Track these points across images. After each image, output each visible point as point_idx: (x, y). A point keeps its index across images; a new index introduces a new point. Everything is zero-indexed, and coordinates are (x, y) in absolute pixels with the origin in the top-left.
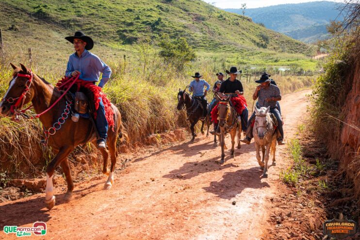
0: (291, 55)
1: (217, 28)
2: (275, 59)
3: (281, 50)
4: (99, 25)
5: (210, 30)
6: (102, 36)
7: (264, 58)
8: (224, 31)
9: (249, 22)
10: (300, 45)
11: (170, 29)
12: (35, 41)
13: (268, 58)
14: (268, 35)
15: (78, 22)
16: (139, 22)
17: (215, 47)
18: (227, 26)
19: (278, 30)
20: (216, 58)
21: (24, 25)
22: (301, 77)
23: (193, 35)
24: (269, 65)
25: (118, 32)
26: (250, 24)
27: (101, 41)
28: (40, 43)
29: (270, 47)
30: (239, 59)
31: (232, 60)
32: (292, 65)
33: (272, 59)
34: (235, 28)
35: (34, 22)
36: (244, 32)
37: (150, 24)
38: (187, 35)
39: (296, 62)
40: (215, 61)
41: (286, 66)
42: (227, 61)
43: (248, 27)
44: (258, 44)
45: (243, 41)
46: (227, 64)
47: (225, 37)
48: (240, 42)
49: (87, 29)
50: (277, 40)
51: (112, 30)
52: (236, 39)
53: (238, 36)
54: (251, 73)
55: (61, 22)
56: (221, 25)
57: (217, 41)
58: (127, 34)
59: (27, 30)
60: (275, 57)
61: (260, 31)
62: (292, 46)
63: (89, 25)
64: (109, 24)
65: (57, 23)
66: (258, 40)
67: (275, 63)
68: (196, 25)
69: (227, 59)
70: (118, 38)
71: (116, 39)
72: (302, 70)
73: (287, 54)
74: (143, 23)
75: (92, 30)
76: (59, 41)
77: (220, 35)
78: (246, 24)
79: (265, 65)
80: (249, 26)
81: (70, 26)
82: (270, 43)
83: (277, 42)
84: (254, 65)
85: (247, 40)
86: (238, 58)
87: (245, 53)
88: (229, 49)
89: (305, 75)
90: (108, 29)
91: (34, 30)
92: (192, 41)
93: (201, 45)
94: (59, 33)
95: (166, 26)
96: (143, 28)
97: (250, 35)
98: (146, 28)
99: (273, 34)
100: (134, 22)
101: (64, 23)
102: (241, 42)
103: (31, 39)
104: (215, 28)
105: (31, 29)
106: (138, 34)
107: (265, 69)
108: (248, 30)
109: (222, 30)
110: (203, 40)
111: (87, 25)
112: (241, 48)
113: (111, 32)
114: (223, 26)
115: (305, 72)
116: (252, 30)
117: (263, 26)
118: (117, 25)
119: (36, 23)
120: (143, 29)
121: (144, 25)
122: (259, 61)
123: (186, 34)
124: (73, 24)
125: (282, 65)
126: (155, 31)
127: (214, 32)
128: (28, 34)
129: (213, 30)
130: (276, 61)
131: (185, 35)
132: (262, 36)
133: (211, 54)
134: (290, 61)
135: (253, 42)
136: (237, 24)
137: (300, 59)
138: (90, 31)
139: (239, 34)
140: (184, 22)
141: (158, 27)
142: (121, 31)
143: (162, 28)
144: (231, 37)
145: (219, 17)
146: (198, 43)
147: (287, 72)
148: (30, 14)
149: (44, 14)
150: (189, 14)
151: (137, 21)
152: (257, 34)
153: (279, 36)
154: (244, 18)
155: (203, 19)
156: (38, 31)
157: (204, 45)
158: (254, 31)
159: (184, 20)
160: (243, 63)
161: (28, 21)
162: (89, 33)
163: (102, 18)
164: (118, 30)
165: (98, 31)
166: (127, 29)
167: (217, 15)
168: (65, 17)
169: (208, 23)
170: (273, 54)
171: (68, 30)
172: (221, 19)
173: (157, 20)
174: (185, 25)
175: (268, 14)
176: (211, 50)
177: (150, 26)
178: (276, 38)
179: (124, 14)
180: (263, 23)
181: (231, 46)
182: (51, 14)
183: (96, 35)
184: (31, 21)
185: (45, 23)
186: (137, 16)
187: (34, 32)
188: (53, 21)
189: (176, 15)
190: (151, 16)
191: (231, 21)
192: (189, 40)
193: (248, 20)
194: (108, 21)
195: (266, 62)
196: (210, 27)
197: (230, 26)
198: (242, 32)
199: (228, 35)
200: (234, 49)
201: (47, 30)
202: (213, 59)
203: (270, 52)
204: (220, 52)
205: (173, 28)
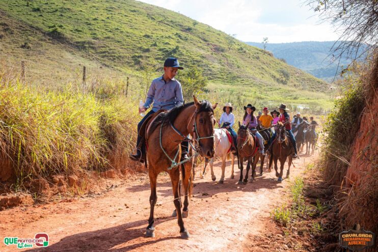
0: (311, 93)
1: (236, 61)
2: (295, 96)
3: (301, 87)
4: (114, 49)
5: (229, 62)
6: (116, 60)
7: (284, 94)
8: (243, 64)
9: (270, 57)
10: (322, 83)
11: (187, 58)
12: (47, 60)
13: (287, 94)
14: (289, 71)
15: (92, 44)
16: (155, 49)
17: (233, 79)
18: (246, 59)
19: (300, 67)
20: (232, 91)
21: (38, 43)
22: (319, 116)
23: (211, 66)
24: (287, 102)
25: (132, 57)
26: (271, 59)
27: (115, 66)
28: (52, 62)
29: (290, 84)
30: (257, 94)
31: (250, 94)
32: (312, 104)
33: (291, 96)
34: (255, 61)
35: (48, 41)
36: (264, 66)
37: (167, 51)
38: (204, 66)
39: (317, 101)
40: (231, 94)
41: (305, 104)
42: (244, 95)
43: (268, 62)
44: (278, 80)
45: (262, 75)
46: (242, 98)
47: (244, 70)
48: (259, 77)
49: (101, 53)
50: (298, 77)
52: (255, 73)
53: (258, 70)
55: (75, 44)
56: (241, 57)
57: (235, 74)
58: (143, 61)
59: (40, 49)
60: (294, 94)
61: (281, 67)
62: (314, 84)
63: (103, 49)
64: (125, 49)
65: (71, 44)
66: (278, 76)
67: (294, 101)
68: (215, 56)
69: (244, 93)
70: (133, 64)
71: (131, 64)
72: (321, 109)
73: (307, 92)
74: (160, 50)
75: (107, 54)
76: (71, 63)
77: (238, 67)
78: (266, 58)
80: (270, 61)
81: (84, 48)
82: (291, 79)
83: (298, 78)
84: (272, 101)
85: (267, 75)
86: (255, 92)
87: (263, 88)
88: (247, 83)
89: (324, 115)
90: (123, 53)
91: (47, 49)
92: (210, 72)
93: (219, 77)
94: (73, 54)
95: (183, 55)
97: (270, 70)
98: (163, 55)
99: (294, 71)
100: (151, 48)
101: (79, 44)
102: (260, 76)
103: (42, 59)
104: (234, 60)
105: (44, 48)
106: (154, 61)
108: (268, 65)
109: (241, 62)
110: (222, 71)
111: (102, 48)
112: (260, 83)
113: (126, 56)
114: (243, 59)
115: (324, 112)
116: (272, 65)
117: (284, 62)
118: (133, 50)
119: (50, 43)
120: (159, 56)
121: (160, 52)
122: (278, 97)
123: (204, 64)
124: (87, 46)
125: (302, 103)
127: (233, 64)
128: (40, 53)
129: (232, 62)
130: (295, 98)
131: (202, 66)
132: (283, 72)
133: (228, 86)
134: (310, 99)
135: (272, 77)
136: (258, 58)
137: (320, 98)
138: (104, 54)
140: (202, 52)
141: (175, 55)
142: (136, 56)
143: (179, 57)
144: (250, 71)
145: (239, 50)
146: (216, 74)
147: (306, 110)
148: (44, 33)
149: (59, 33)
150: (208, 44)
151: (153, 47)
152: (278, 69)
153: (301, 73)
154: (265, 53)
155: (222, 51)
156: (51, 50)
157: (221, 77)
158: (274, 66)
159: (202, 50)
160: (261, 98)
161: (42, 40)
162: (103, 57)
163: (118, 42)
164: (133, 55)
165: (113, 55)
166: (142, 55)
167: (237, 47)
168: (79, 39)
169: (227, 55)
170: (292, 91)
171: (82, 53)
172: (241, 51)
173: (175, 48)
174: (204, 56)
175: (290, 50)
176: (228, 82)
177: (167, 53)
178: (297, 75)
179: (141, 39)
180: (284, 59)
181: (249, 80)
182: (66, 34)
183: (110, 59)
184: (45, 40)
185: (59, 43)
186: (154, 43)
187: (47, 52)
188: (68, 42)
189: (195, 45)
190: (169, 44)
191: (252, 54)
192: (206, 71)
193: (269, 54)
194: (124, 45)
195: (285, 99)
196: (229, 59)
197: (250, 59)
198: (262, 66)
199: (247, 68)
200: (252, 83)
201: (60, 51)
202: (229, 92)
203: (290, 88)
204: (237, 85)
205: (190, 57)
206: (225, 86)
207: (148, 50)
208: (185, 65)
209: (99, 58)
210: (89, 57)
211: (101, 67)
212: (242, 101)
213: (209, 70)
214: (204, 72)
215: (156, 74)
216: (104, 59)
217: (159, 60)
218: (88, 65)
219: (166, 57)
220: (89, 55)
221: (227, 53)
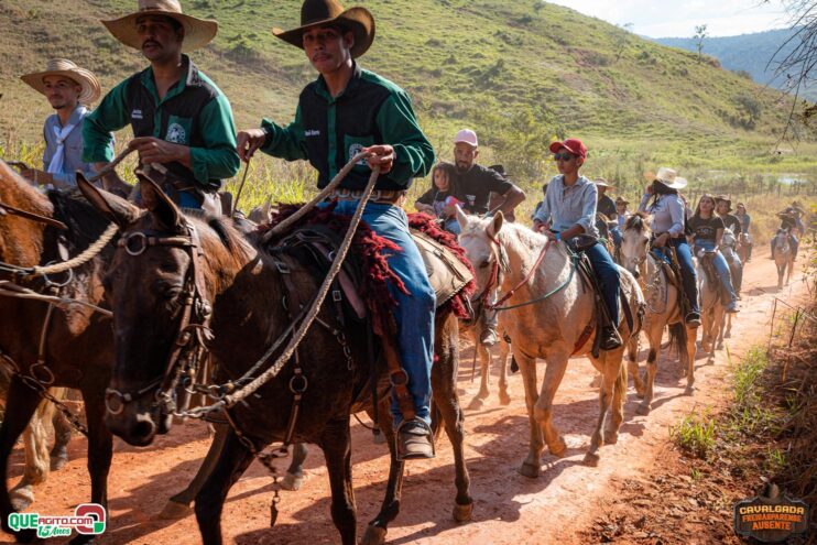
1: (634, 84)
2: (772, 157)
3: (789, 133)
5: (618, 87)
7: (744, 153)
8: (650, 89)
9: (714, 70)
11: (523, 85)
13: (754, 153)
14: (759, 99)
16: (454, 69)
17: (628, 125)
18: (658, 77)
20: (626, 153)
23: (576, 99)
24: (755, 171)
26: (716, 72)
29: (763, 128)
30: (683, 155)
31: (666, 158)
32: (815, 171)
33: (759, 156)
34: (678, 82)
35: (228, 70)
36: (700, 92)
37: (478, 73)
38: (562, 99)
40: (623, 159)
41: (797, 172)
42: (654, 160)
43: (709, 81)
44: (732, 120)
45: (696, 112)
47: (652, 104)
48: (688, 116)
50: (781, 110)
52: (678, 107)
53: (684, 101)
54: (708, 189)
55: (283, 70)
56: (644, 76)
57: (633, 112)
60: (773, 151)
61: (739, 90)
65: (275, 72)
66: (732, 111)
67: (772, 166)
68: (583, 75)
69: (653, 155)
73: (802, 145)
74: (463, 71)
76: (277, 112)
77: (639, 98)
78: (704, 72)
79: (745, 170)
80: (713, 78)
82: (764, 117)
83: (780, 114)
84: (719, 169)
85: (706, 112)
86: (680, 152)
87: (699, 141)
88: (658, 132)
92: (574, 113)
93: (595, 121)
94: (279, 93)
95: (514, 79)
96: (461, 82)
97: (713, 100)
98: (471, 81)
99: (772, 97)
100: (443, 69)
101: (290, 72)
102: (691, 115)
104: (628, 83)
106: (451, 97)
107: (742, 179)
108: (709, 87)
109: (645, 86)
110: (602, 106)
112: (689, 130)
114: (647, 77)
116: (719, 87)
117: (747, 78)
118: (404, 75)
119: (232, 73)
120: (462, 85)
121: (464, 76)
122: (732, 161)
123: (558, 96)
125: (789, 171)
126: (489, 90)
127: (627, 91)
129: (624, 88)
130: (774, 161)
131: (557, 100)
132: (744, 102)
133: (618, 141)
134: (810, 160)
135: (719, 116)
136: (684, 73)
139: (688, 97)
140: (556, 69)
141: (497, 81)
143: (505, 84)
144: (666, 104)
145: (640, 58)
146: (588, 117)
147: (796, 187)
148: (219, 53)
149: (250, 52)
150: (569, 51)
151: (448, 66)
152: (731, 97)
153: (788, 102)
154: (700, 60)
155: (603, 62)
156: (234, 88)
157: (601, 122)
158: (723, 89)
159: (556, 66)
160: (694, 165)
161: (215, 68)
163: (373, 60)
166: (425, 84)
167: (635, 52)
168: (292, 60)
169: (614, 71)
170: (767, 144)
171: (298, 88)
172: (644, 61)
173: (495, 64)
174: (561, 77)
175: (763, 49)
176: (616, 132)
177: (477, 77)
178: (780, 105)
179: (421, 51)
180: (747, 72)
181: (665, 124)
182: (263, 52)
184: (221, 68)
185: (249, 72)
186: (449, 56)
188: (267, 68)
189: (539, 53)
190: (482, 57)
191: (669, 66)
192: (567, 111)
193: (711, 63)
194: (384, 66)
195: (750, 163)
196: (616, 80)
197: (666, 77)
198: (695, 92)
199: (660, 99)
200: (672, 132)
201: (253, 88)
202: (619, 155)
203: (761, 139)
204: (638, 138)
205: (530, 82)
206: (610, 141)
207: (436, 74)
208: (520, 100)
213: (573, 108)
214: (561, 112)
215: (456, 124)
217: (461, 94)
219: (477, 85)
221: (612, 69)
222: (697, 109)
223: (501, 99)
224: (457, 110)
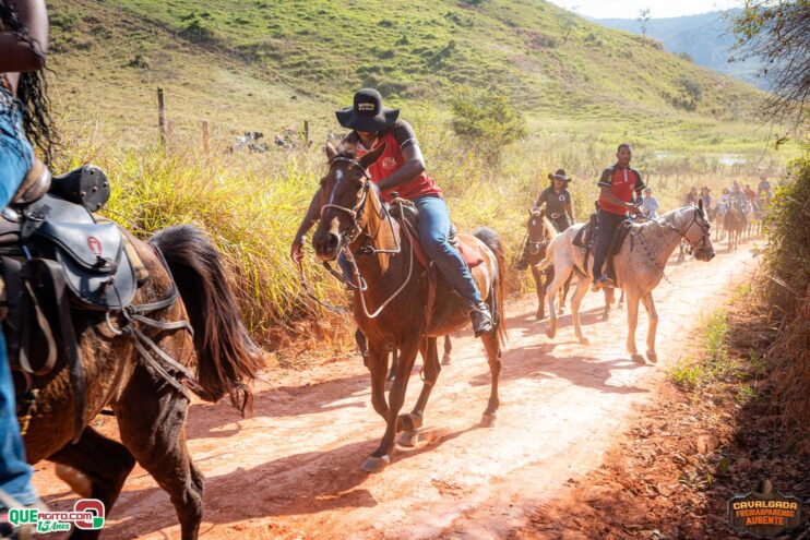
0: (751, 127)
1: (581, 66)
2: (711, 139)
3: (729, 115)
4: (319, 57)
5: (566, 68)
6: (324, 81)
7: (688, 133)
8: (597, 71)
9: (657, 52)
11: (474, 66)
12: (182, 89)
13: (696, 134)
14: (700, 81)
15: (273, 49)
16: (406, 50)
17: (577, 106)
18: (604, 59)
20: (575, 133)
21: (162, 55)
23: (526, 81)
24: (697, 151)
25: (359, 71)
26: (659, 55)
27: (322, 92)
28: (193, 94)
29: (705, 109)
31: (613, 138)
32: (754, 151)
33: (704, 137)
34: (624, 64)
35: (182, 48)
36: (644, 74)
37: (431, 54)
38: (512, 81)
39: (763, 145)
40: (573, 140)
41: (737, 153)
43: (653, 63)
44: (675, 101)
45: (639, 93)
46: (599, 146)
47: (599, 85)
48: (633, 97)
49: (293, 66)
51: (347, 67)
52: (623, 89)
53: (629, 83)
54: (654, 170)
55: (238, 50)
56: (591, 57)
57: (581, 94)
58: (380, 77)
59: (168, 66)
60: (713, 132)
61: (682, 72)
62: (757, 106)
63: (296, 57)
64: (341, 54)
65: (230, 51)
66: (675, 93)
67: (713, 147)
68: (534, 58)
69: (601, 135)
70: (359, 85)
71: (354, 87)
73: (739, 126)
74: (416, 52)
75: (304, 68)
76: (232, 91)
78: (648, 55)
79: (689, 150)
80: (656, 60)
81: (257, 58)
82: (704, 99)
83: (721, 96)
84: (663, 149)
85: (650, 93)
86: (626, 133)
87: (643, 122)
88: (605, 114)
90: (337, 64)
91: (181, 67)
92: (524, 94)
93: (544, 102)
94: (234, 73)
95: (465, 60)
96: (414, 63)
97: (657, 81)
99: (712, 79)
100: (396, 50)
101: (246, 51)
102: (635, 96)
103: (173, 87)
104: (576, 64)
105: (175, 63)
106: (404, 77)
107: (686, 159)
108: (653, 69)
109: (592, 68)
110: (550, 89)
111: (292, 57)
112: (635, 111)
113: (344, 71)
114: (595, 60)
116: (662, 69)
117: (689, 59)
118: (358, 55)
119: (186, 52)
120: (415, 66)
121: (416, 57)
122: (676, 142)
123: (510, 76)
124: (262, 53)
125: (729, 152)
126: (441, 71)
127: (575, 73)
128: (168, 74)
129: (572, 70)
130: (715, 142)
131: (507, 81)
132: (685, 83)
133: (566, 122)
134: (749, 142)
135: (663, 97)
136: (629, 56)
138: (299, 69)
139: (633, 79)
140: (506, 51)
141: (449, 62)
142: (366, 69)
143: (456, 64)
144: (613, 86)
145: (586, 40)
146: (537, 98)
147: (737, 168)
148: (173, 33)
149: (203, 31)
150: (518, 32)
151: (401, 47)
152: (674, 78)
153: (727, 84)
154: (644, 42)
155: (551, 44)
156: (189, 68)
157: (550, 103)
158: (666, 71)
159: (506, 47)
160: (638, 145)
161: (169, 47)
162: (297, 74)
163: (327, 40)
164: (360, 66)
165: (317, 69)
166: (379, 65)
167: (581, 34)
168: (246, 39)
169: (562, 52)
170: (708, 126)
171: (253, 68)
172: (591, 43)
173: (447, 45)
174: (510, 58)
176: (565, 113)
177: (429, 58)
178: (719, 87)
179: (374, 32)
180: (688, 53)
181: (611, 105)
182: (216, 31)
183: (312, 78)
184: (175, 47)
185: (204, 52)
186: (402, 37)
187: (181, 71)
188: (221, 47)
189: (489, 35)
190: (434, 38)
191: (615, 48)
192: (516, 92)
193: (654, 46)
194: (338, 47)
195: (692, 144)
196: (564, 62)
197: (612, 60)
198: (639, 74)
199: (606, 80)
200: (618, 113)
201: (208, 68)
202: (569, 135)
203: (702, 120)
204: (586, 119)
205: (481, 63)
206: (559, 122)
208: (471, 81)
209: (287, 77)
210: (267, 77)
211: (294, 98)
212: (598, 156)
213: (524, 89)
214: (511, 93)
216: (298, 79)
217: (414, 75)
218: (268, 95)
219: (429, 65)
220: (268, 73)
221: (560, 51)
222: (641, 91)
223: (453, 80)
224: (410, 90)
